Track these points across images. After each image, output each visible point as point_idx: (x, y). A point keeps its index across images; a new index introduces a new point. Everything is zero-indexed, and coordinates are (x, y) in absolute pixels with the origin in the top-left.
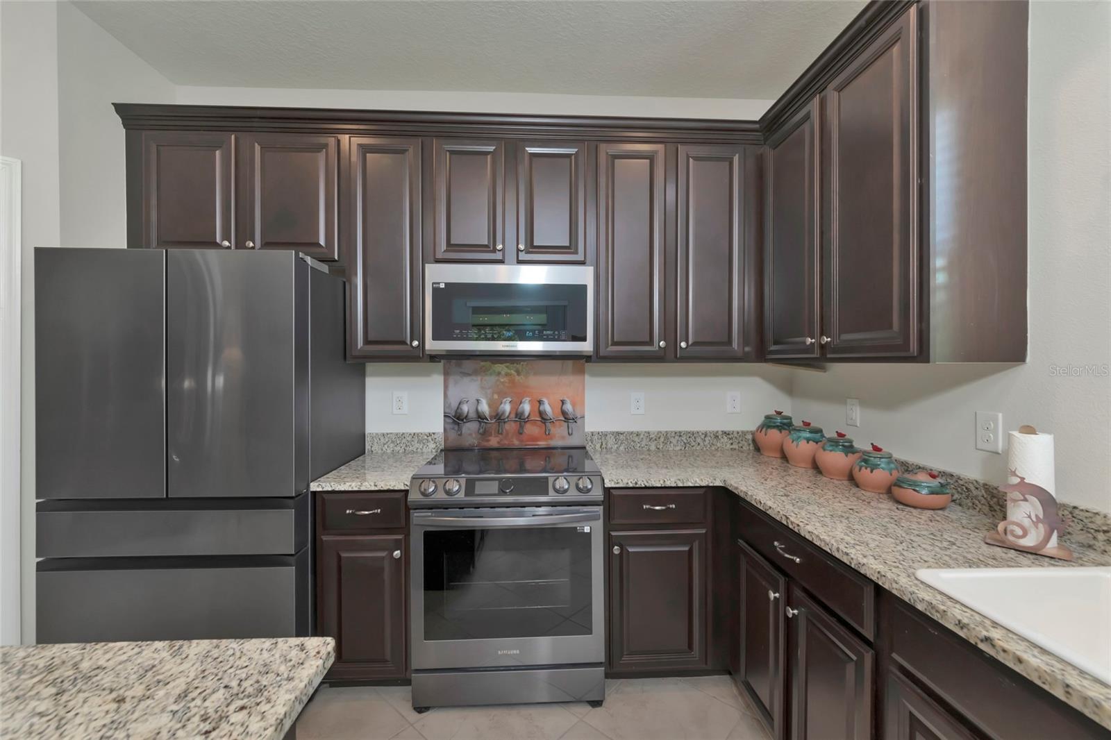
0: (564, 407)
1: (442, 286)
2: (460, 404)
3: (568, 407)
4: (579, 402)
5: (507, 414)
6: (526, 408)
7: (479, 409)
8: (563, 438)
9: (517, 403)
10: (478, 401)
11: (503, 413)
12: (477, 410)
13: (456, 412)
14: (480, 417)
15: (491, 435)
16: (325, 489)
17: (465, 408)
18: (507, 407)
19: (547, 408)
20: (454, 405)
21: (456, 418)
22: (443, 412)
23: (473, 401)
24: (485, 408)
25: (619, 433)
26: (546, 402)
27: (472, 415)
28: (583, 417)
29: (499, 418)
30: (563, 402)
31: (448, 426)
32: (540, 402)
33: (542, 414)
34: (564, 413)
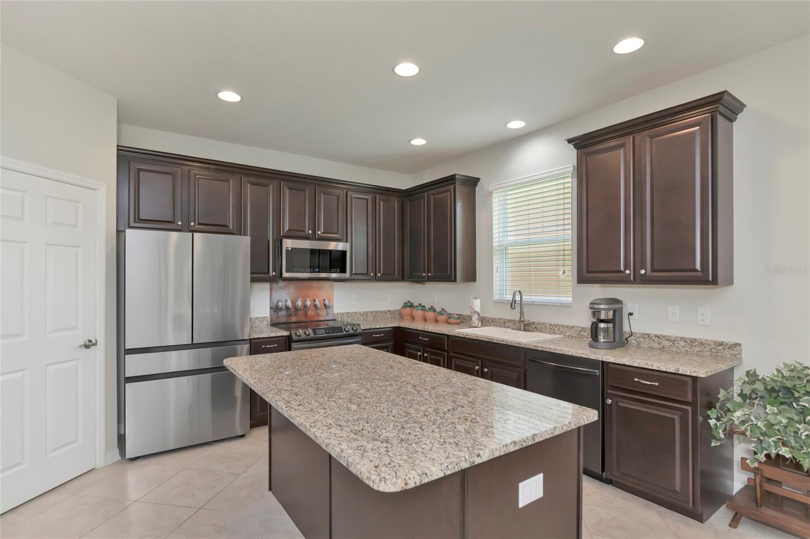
0: (325, 303)
1: (290, 249)
2: (278, 302)
3: (327, 302)
4: (331, 300)
5: (300, 306)
6: (308, 303)
7: (287, 304)
8: (325, 316)
9: (304, 302)
10: (286, 300)
11: (298, 306)
12: (286, 306)
13: (276, 306)
14: (287, 308)
15: (292, 316)
16: (255, 337)
17: (280, 304)
18: (299, 303)
19: (318, 303)
20: (275, 303)
21: (275, 309)
22: (269, 306)
23: (284, 301)
24: (289, 304)
25: (348, 313)
26: (317, 300)
27: (284, 307)
28: (333, 307)
29: (296, 309)
30: (324, 300)
31: (272, 313)
32: (314, 300)
33: (315, 306)
34: (325, 305)
